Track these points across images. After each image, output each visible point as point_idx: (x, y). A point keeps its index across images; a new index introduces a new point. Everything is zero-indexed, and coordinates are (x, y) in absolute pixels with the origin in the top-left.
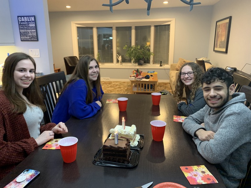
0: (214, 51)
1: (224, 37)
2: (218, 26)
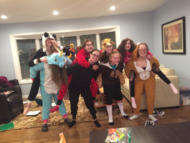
0: (163, 53)
1: (178, 38)
2: (164, 28)
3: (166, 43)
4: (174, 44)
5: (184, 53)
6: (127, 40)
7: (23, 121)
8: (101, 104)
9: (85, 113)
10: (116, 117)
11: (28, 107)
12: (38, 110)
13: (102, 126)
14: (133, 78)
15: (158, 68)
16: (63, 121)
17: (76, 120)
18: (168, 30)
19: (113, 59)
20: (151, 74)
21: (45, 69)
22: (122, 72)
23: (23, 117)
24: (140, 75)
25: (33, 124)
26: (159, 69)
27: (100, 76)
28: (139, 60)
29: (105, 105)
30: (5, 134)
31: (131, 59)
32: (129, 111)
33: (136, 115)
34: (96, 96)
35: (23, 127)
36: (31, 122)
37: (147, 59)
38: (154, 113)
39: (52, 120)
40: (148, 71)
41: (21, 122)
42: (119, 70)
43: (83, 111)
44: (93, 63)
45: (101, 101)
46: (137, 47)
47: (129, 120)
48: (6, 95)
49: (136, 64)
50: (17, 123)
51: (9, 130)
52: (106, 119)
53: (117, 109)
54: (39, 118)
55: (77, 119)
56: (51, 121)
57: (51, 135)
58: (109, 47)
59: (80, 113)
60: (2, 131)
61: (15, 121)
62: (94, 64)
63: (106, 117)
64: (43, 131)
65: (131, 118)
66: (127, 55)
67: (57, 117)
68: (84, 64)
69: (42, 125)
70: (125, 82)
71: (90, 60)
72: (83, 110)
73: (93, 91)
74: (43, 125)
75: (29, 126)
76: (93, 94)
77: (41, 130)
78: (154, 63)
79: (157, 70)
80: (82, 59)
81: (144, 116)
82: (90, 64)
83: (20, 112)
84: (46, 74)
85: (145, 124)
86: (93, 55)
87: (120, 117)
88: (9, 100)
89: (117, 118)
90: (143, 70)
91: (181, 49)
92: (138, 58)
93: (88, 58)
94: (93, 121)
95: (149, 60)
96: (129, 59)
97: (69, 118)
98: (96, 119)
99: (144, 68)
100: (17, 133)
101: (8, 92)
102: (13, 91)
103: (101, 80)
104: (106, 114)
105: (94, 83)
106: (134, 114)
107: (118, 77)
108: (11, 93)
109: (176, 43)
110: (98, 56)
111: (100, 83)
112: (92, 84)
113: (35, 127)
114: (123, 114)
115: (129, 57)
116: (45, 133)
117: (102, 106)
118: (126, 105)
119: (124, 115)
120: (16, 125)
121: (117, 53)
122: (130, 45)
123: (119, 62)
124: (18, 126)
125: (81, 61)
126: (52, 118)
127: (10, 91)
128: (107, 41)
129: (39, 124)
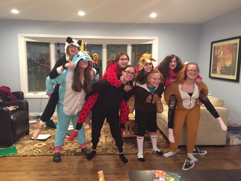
0: (209, 77)
1: (230, 61)
2: (215, 47)
3: (215, 66)
4: (225, 67)
5: (237, 81)
6: (173, 57)
7: (29, 146)
8: (129, 133)
9: (107, 142)
10: (147, 152)
11: (40, 129)
12: (47, 133)
13: (129, 162)
14: (174, 105)
15: (205, 96)
16: (80, 150)
17: (97, 151)
18: (220, 49)
19: (152, 80)
20: (197, 103)
21: (67, 84)
22: (161, 97)
23: (27, 140)
24: (183, 101)
25: (41, 151)
26: (207, 97)
27: (133, 99)
28: (185, 83)
29: (135, 136)
30: (6, 161)
31: (175, 80)
32: (163, 146)
33: (172, 151)
34: (126, 123)
35: (29, 154)
36: (39, 148)
37: (195, 84)
38: (194, 151)
39: (66, 147)
40: (194, 99)
41: (26, 147)
42: (157, 94)
43: (104, 140)
44: (126, 82)
45: (129, 129)
46: (185, 66)
47: (163, 157)
48: (11, 111)
49: (181, 88)
50: (20, 148)
51: (10, 156)
52: (135, 153)
53: (147, 142)
54: (49, 144)
55: (98, 149)
56: (64, 149)
57: (64, 168)
58: (148, 64)
59: (102, 142)
60: (2, 156)
61: (18, 145)
62: (127, 84)
63: (134, 150)
64: (55, 161)
65: (166, 155)
66: (171, 76)
67: (72, 145)
68: (113, 83)
69: (53, 153)
70: (163, 110)
71: (122, 78)
72: (104, 138)
73: (122, 116)
74: (55, 154)
75: (36, 152)
76: (123, 120)
77: (52, 160)
78: (203, 90)
79: (204, 98)
80: (113, 76)
81: (182, 154)
82: (122, 84)
83: (25, 134)
84: (66, 89)
85: (184, 164)
86: (126, 72)
87: (152, 152)
88: (13, 118)
89: (147, 154)
90: (189, 96)
91: (234, 75)
92: (184, 81)
93: (119, 75)
94: (118, 154)
95: (198, 85)
96: (172, 80)
97: (87, 148)
98: (122, 152)
99: (191, 94)
100: (21, 160)
101: (12, 108)
102: (18, 107)
103: (133, 104)
104: (134, 147)
105: (124, 107)
106: (169, 150)
107: (155, 103)
108: (15, 109)
109: (228, 67)
110: (132, 74)
111: (131, 107)
112: (122, 108)
113: (44, 155)
114: (155, 149)
115: (173, 78)
116: (57, 163)
117: (129, 136)
118: (158, 137)
119: (157, 151)
120: (20, 150)
121: (157, 72)
122: (176, 64)
123: (159, 84)
124: (23, 152)
125: (110, 79)
126: (65, 145)
127: (14, 107)
128: (147, 57)
129: (49, 151)
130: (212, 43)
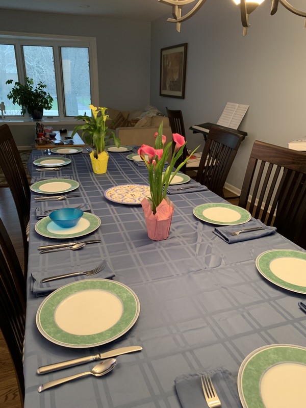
0: (160, 95)
1: (177, 74)
2: (164, 55)
3: (165, 80)
4: (173, 82)
5: (183, 97)
18: (168, 59)
91: (180, 91)
109: (176, 81)
130: (162, 50)
